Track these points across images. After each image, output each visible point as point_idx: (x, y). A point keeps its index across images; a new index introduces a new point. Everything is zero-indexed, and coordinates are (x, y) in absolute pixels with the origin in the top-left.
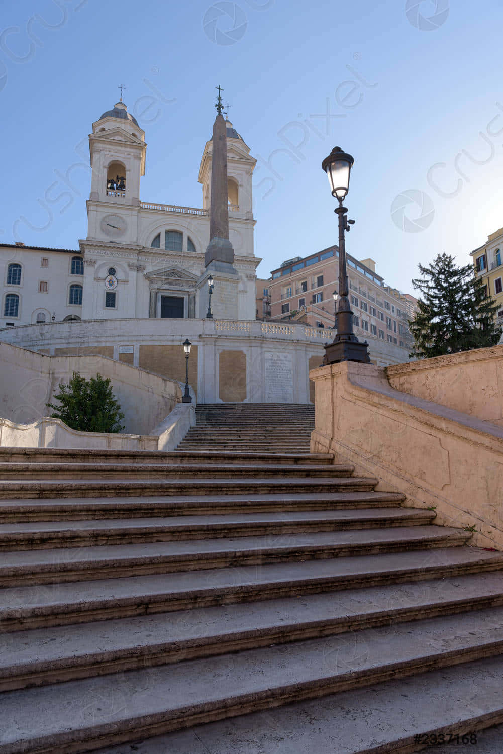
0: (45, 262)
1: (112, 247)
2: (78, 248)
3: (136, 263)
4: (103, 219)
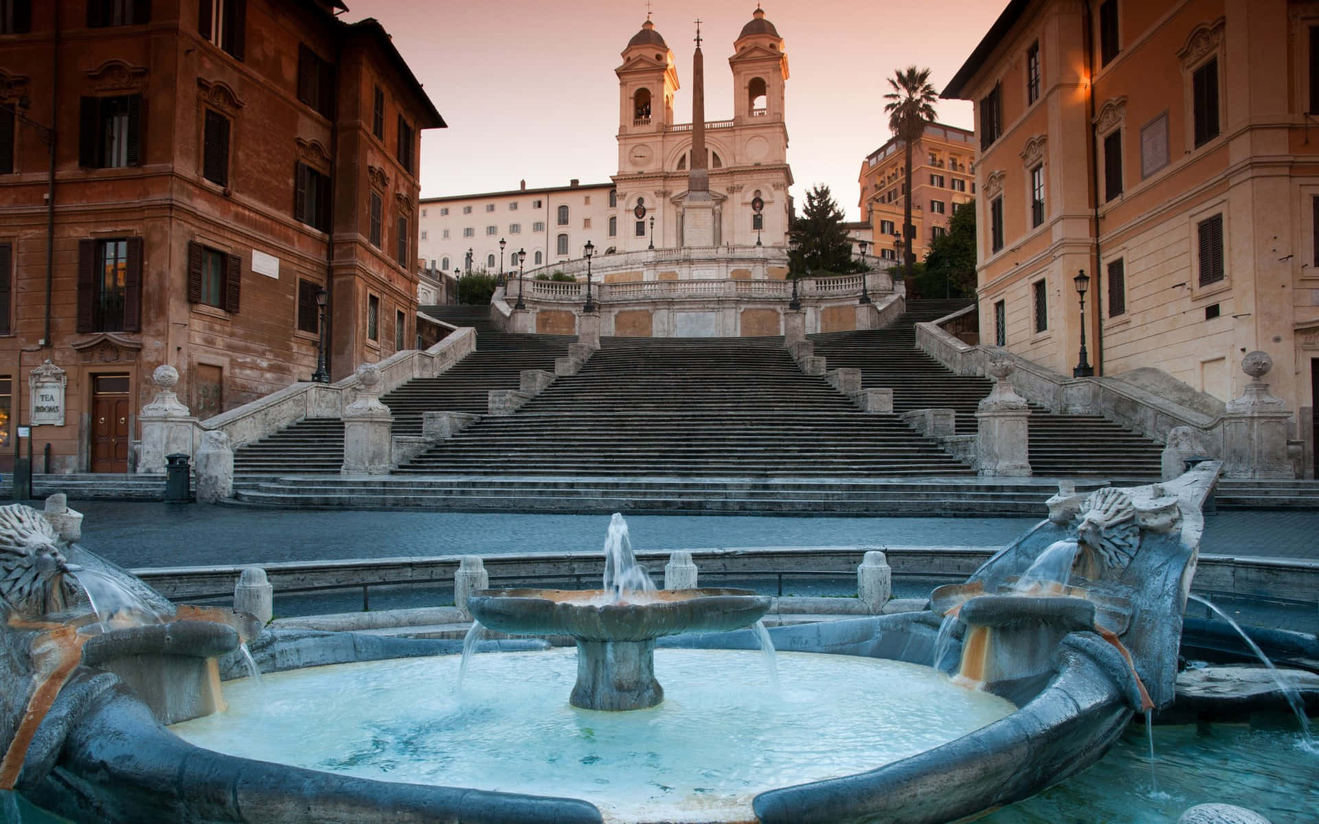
0: (587, 200)
1: (641, 177)
2: (611, 182)
3: (661, 189)
4: (631, 151)
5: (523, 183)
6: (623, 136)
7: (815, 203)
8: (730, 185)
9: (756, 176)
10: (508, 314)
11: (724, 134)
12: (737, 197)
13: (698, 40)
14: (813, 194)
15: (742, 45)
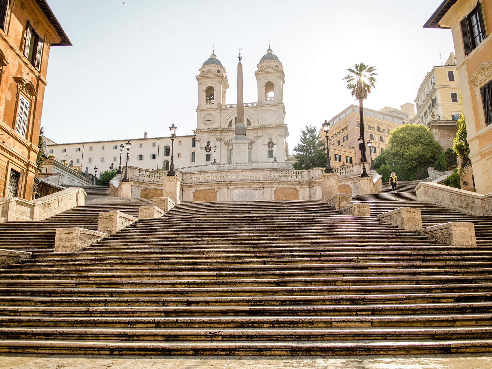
0: (180, 143)
1: (209, 131)
2: (193, 134)
3: (220, 137)
4: (204, 118)
5: (146, 134)
6: (199, 110)
7: (308, 137)
8: (256, 135)
9: (270, 131)
10: (117, 186)
11: (252, 109)
12: (260, 141)
13: (240, 58)
14: (306, 132)
15: (262, 66)
